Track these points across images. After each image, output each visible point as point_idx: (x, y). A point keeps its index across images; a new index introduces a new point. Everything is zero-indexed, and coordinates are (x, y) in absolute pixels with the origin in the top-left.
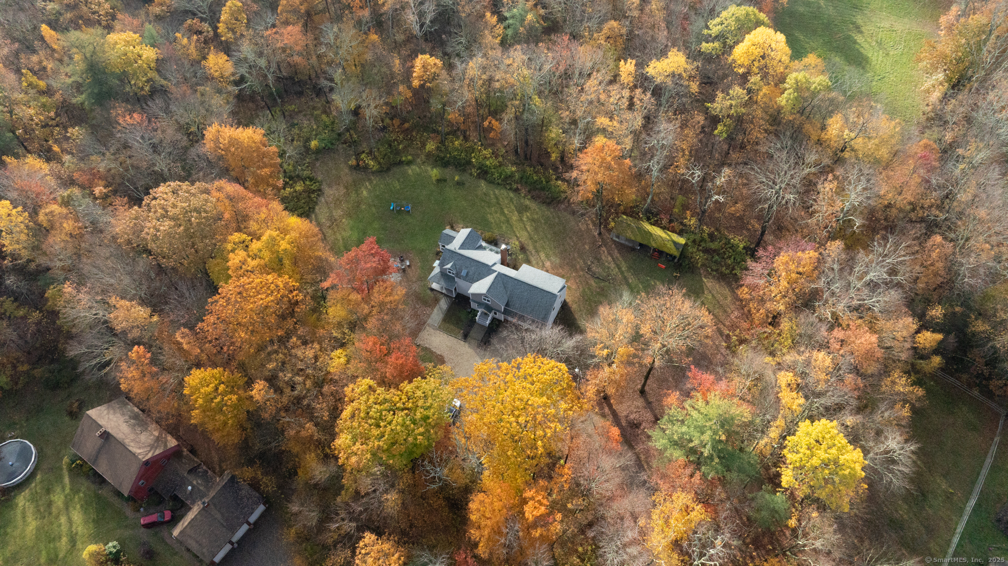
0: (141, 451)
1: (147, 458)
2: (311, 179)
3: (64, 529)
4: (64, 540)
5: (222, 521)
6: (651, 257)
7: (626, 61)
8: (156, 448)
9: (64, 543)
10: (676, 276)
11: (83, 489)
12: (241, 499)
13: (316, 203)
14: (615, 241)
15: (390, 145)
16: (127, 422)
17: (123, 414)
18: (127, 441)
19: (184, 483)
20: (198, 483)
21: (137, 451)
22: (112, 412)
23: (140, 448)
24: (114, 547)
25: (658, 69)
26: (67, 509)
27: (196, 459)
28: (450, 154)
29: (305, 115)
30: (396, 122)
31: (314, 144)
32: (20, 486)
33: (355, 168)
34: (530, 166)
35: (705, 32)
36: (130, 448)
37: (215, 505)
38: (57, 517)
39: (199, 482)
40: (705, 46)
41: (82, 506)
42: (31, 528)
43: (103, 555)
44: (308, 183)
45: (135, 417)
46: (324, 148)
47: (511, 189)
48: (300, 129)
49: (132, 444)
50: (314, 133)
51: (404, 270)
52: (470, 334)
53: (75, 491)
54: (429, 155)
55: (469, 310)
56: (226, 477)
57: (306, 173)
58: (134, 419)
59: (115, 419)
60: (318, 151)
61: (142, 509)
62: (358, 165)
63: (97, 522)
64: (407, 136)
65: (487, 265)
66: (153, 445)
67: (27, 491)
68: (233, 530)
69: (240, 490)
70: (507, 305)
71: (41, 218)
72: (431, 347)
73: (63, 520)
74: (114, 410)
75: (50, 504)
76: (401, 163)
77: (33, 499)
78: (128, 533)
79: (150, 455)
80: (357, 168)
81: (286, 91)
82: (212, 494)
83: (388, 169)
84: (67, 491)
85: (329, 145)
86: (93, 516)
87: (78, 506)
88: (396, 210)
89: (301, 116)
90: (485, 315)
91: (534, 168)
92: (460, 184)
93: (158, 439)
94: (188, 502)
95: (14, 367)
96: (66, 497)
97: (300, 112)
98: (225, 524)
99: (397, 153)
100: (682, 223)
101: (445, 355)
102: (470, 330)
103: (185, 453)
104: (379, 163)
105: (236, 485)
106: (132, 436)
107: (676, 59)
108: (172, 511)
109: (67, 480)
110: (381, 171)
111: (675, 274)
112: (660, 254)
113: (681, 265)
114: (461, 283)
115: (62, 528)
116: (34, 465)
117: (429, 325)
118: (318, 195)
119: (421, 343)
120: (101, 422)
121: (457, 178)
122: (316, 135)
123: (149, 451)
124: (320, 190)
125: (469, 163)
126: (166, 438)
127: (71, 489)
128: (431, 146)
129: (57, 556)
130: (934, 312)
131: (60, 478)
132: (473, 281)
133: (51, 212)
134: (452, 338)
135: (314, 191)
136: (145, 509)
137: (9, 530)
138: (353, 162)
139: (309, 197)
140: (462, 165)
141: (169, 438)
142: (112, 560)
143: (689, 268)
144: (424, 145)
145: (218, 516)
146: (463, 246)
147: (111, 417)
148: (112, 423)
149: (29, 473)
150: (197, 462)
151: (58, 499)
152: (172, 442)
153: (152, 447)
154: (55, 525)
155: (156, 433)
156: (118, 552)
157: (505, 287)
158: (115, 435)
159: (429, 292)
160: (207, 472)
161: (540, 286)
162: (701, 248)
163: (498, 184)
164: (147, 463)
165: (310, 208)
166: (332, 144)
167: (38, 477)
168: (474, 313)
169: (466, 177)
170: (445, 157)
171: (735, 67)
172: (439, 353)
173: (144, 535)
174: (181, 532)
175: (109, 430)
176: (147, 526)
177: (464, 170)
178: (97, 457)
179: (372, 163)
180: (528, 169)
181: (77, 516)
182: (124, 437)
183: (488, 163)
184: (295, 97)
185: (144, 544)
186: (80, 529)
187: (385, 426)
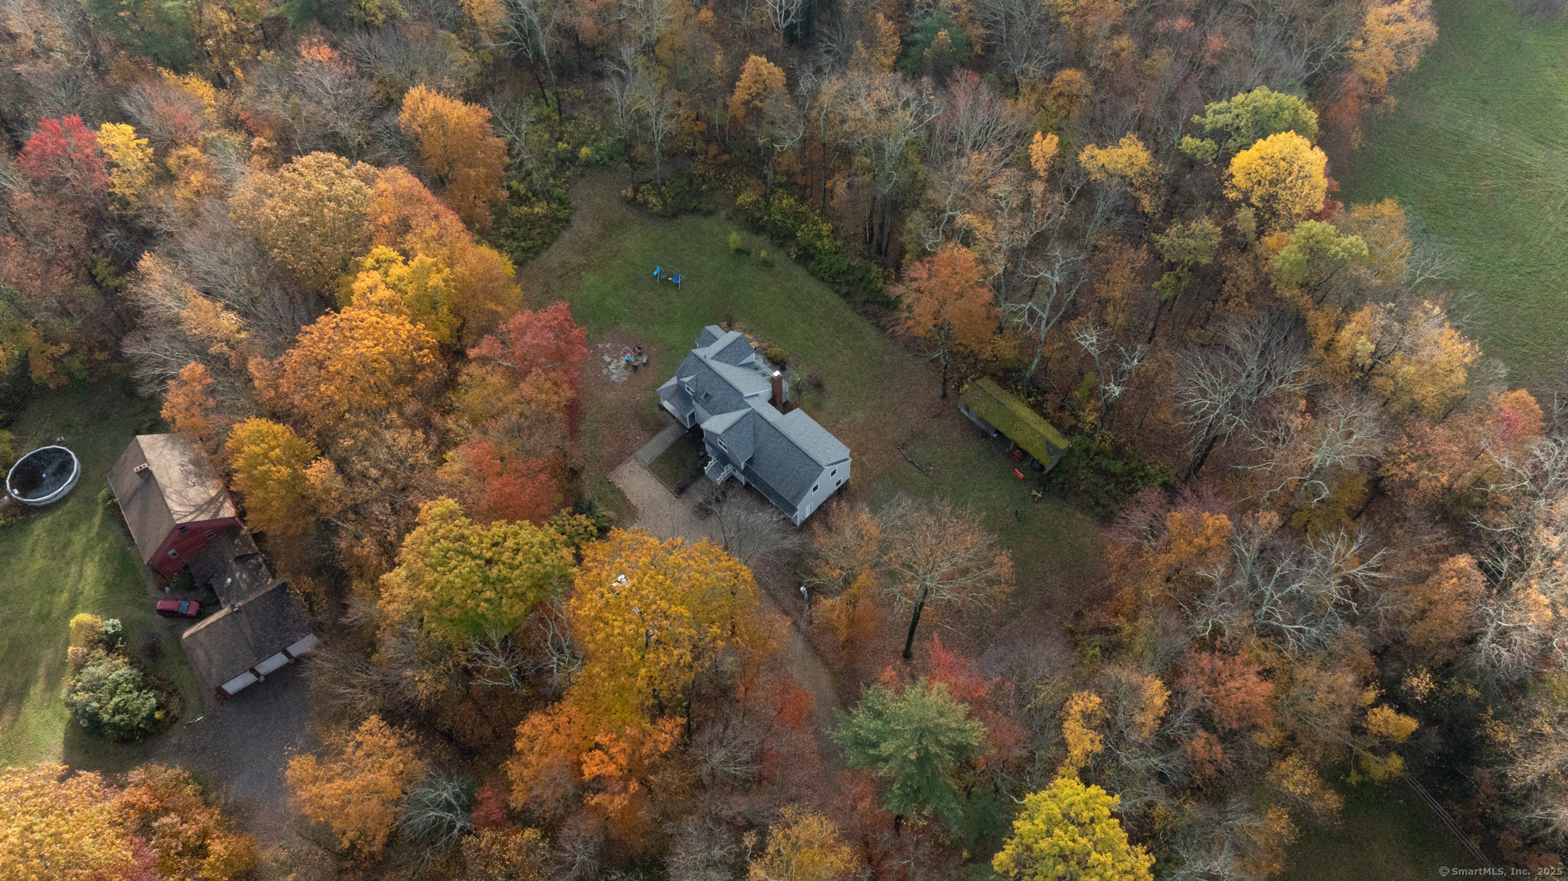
0: (181, 509)
1: (183, 521)
2: (561, 202)
3: (70, 581)
4: (66, 595)
5: (250, 639)
6: (1010, 455)
7: (1044, 135)
8: (202, 512)
9: (63, 600)
10: (1035, 496)
11: (111, 538)
12: (285, 618)
13: (555, 237)
14: (963, 414)
15: (691, 181)
16: (182, 466)
17: (183, 454)
18: (169, 490)
19: (225, 572)
20: (241, 577)
21: (174, 507)
22: (170, 446)
23: (181, 505)
24: (114, 626)
25: (1097, 158)
26: (83, 558)
27: (253, 545)
28: (770, 216)
29: (592, 108)
30: (713, 150)
31: (585, 151)
32: (45, 509)
33: (629, 202)
34: (879, 265)
35: (1196, 118)
36: (168, 501)
37: (248, 614)
38: (68, 564)
39: (244, 576)
40: (1189, 143)
41: (101, 559)
42: (36, 567)
43: (97, 633)
44: (554, 206)
45: (196, 462)
46: (597, 162)
47: (837, 292)
48: (577, 126)
49: (174, 497)
50: (594, 136)
51: (635, 368)
52: (690, 490)
53: (101, 537)
54: (738, 210)
55: (701, 453)
56: (279, 582)
57: (558, 192)
58: (194, 465)
59: (169, 457)
60: (588, 164)
61: (167, 589)
62: (635, 198)
63: (111, 587)
64: (720, 174)
65: (741, 394)
66: (201, 506)
67: (50, 518)
68: (262, 654)
69: (289, 605)
70: (750, 462)
71: (172, 162)
72: (626, 491)
73: (74, 569)
74: (174, 444)
75: (68, 544)
76: (695, 211)
77: (51, 532)
78: (140, 614)
79: (189, 519)
80: (631, 202)
81: (581, 67)
82: (251, 598)
83: (675, 215)
84: (92, 534)
85: (606, 159)
86: (109, 577)
87: (97, 558)
88: (661, 280)
89: (585, 109)
90: (718, 469)
91: (885, 269)
92: (767, 264)
93: (212, 501)
94: (222, 599)
95: (91, 350)
96: (88, 541)
97: (588, 101)
98: (252, 644)
99: (699, 194)
100: (1076, 417)
101: (641, 508)
102: (691, 483)
103: (243, 532)
104: (665, 204)
105: (285, 597)
106: (178, 486)
107: (1132, 150)
108: (201, 605)
109: (97, 520)
110: (663, 217)
111: (1034, 492)
112: (1023, 455)
113: (1050, 480)
114: (699, 409)
115: (69, 579)
116: (71, 487)
117: (636, 459)
118: (564, 228)
119: (616, 480)
120: (149, 455)
121: (763, 254)
122: (595, 140)
123: (191, 513)
124: (568, 221)
125: (791, 236)
126: (222, 503)
127: (98, 534)
128: (746, 198)
129: (49, 614)
130: (1415, 681)
131: (90, 515)
132: (714, 412)
133: (188, 156)
134: (661, 487)
135: (558, 220)
136: (172, 591)
137: (12, 560)
138: (628, 192)
139: (550, 226)
140: (783, 237)
141: (228, 504)
142: (106, 643)
143: (1061, 489)
144: (738, 192)
145: (247, 631)
146: (719, 356)
147: (166, 452)
148: (163, 460)
149: (59, 497)
150: (253, 549)
151: (79, 540)
152: (228, 511)
153: (199, 509)
154: (63, 574)
155: (213, 493)
156: (116, 635)
157: (755, 435)
158: (157, 477)
159: (656, 410)
160: (261, 566)
161: (804, 447)
162: (1093, 464)
163: (823, 279)
164: (183, 528)
165: (544, 242)
166: (612, 159)
167: (70, 504)
168: (706, 459)
169: (779, 257)
170: (761, 218)
171: (1226, 187)
172: (634, 502)
173: (158, 623)
174: (192, 635)
175: (153, 469)
176: (162, 612)
177: (781, 246)
178: (130, 500)
179: (653, 200)
180: (874, 268)
181: (91, 571)
182: (168, 484)
183: (819, 244)
184: (590, 79)
185: (153, 636)
186: (87, 588)
187: (444, 573)
